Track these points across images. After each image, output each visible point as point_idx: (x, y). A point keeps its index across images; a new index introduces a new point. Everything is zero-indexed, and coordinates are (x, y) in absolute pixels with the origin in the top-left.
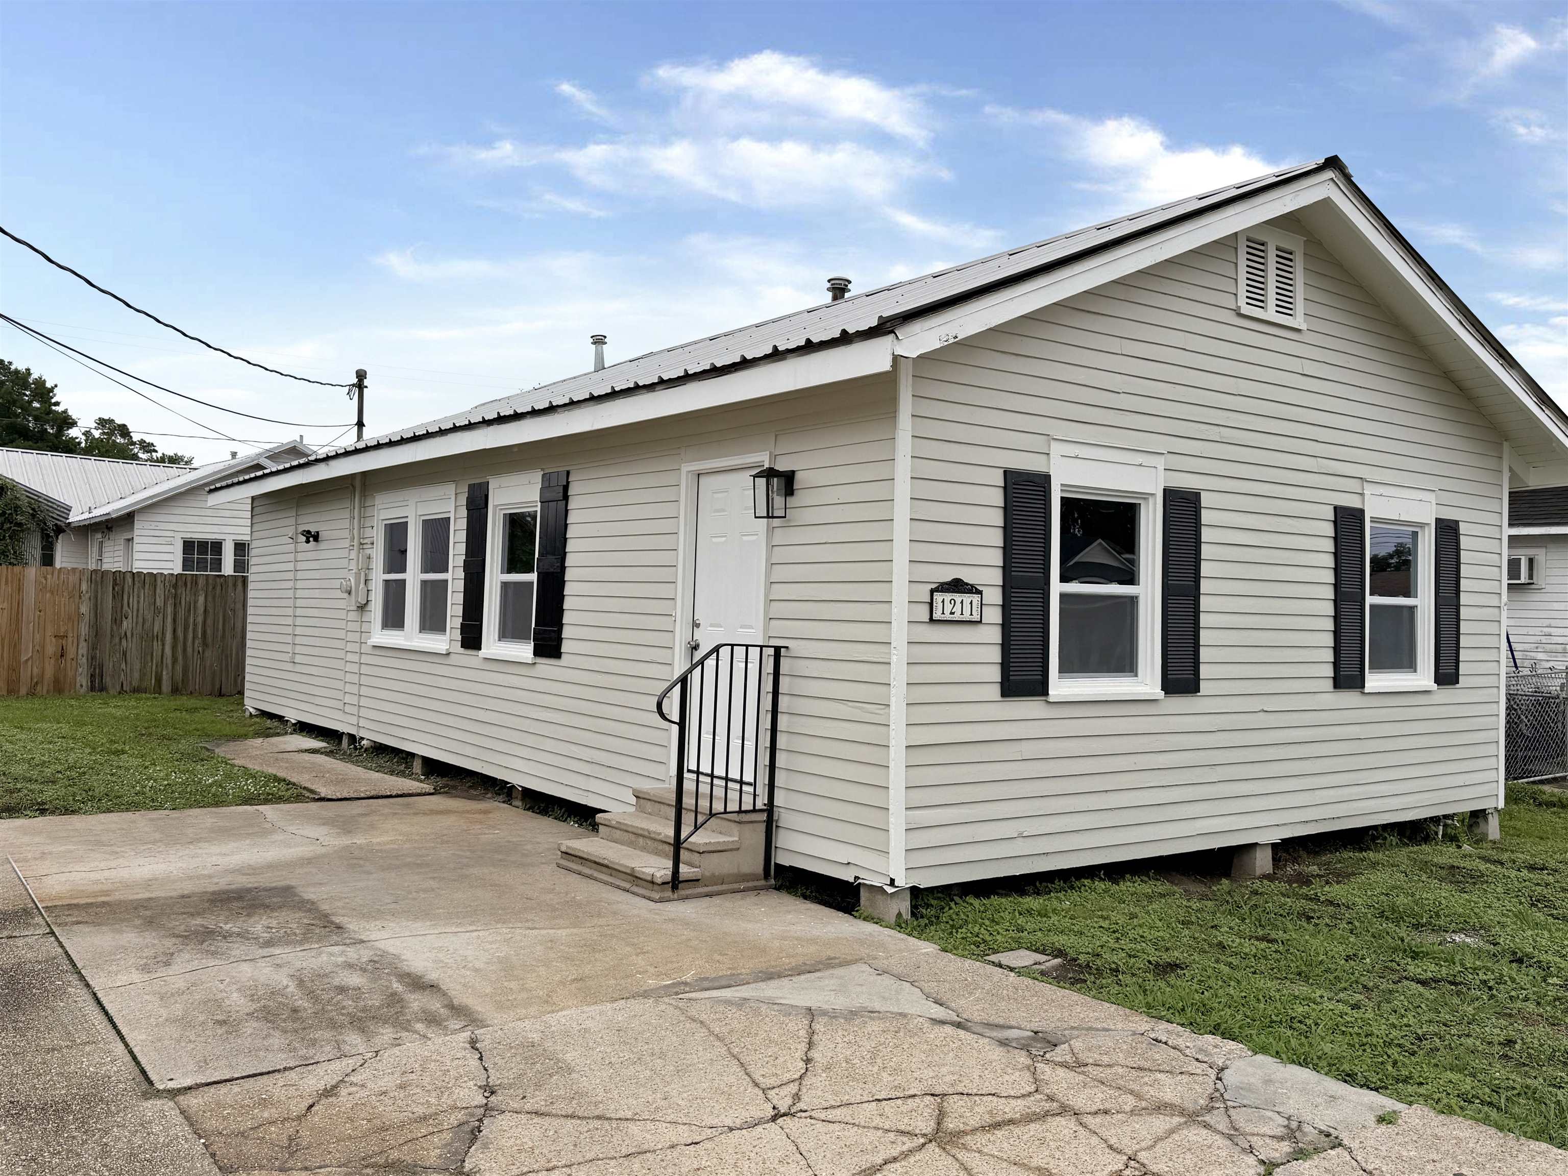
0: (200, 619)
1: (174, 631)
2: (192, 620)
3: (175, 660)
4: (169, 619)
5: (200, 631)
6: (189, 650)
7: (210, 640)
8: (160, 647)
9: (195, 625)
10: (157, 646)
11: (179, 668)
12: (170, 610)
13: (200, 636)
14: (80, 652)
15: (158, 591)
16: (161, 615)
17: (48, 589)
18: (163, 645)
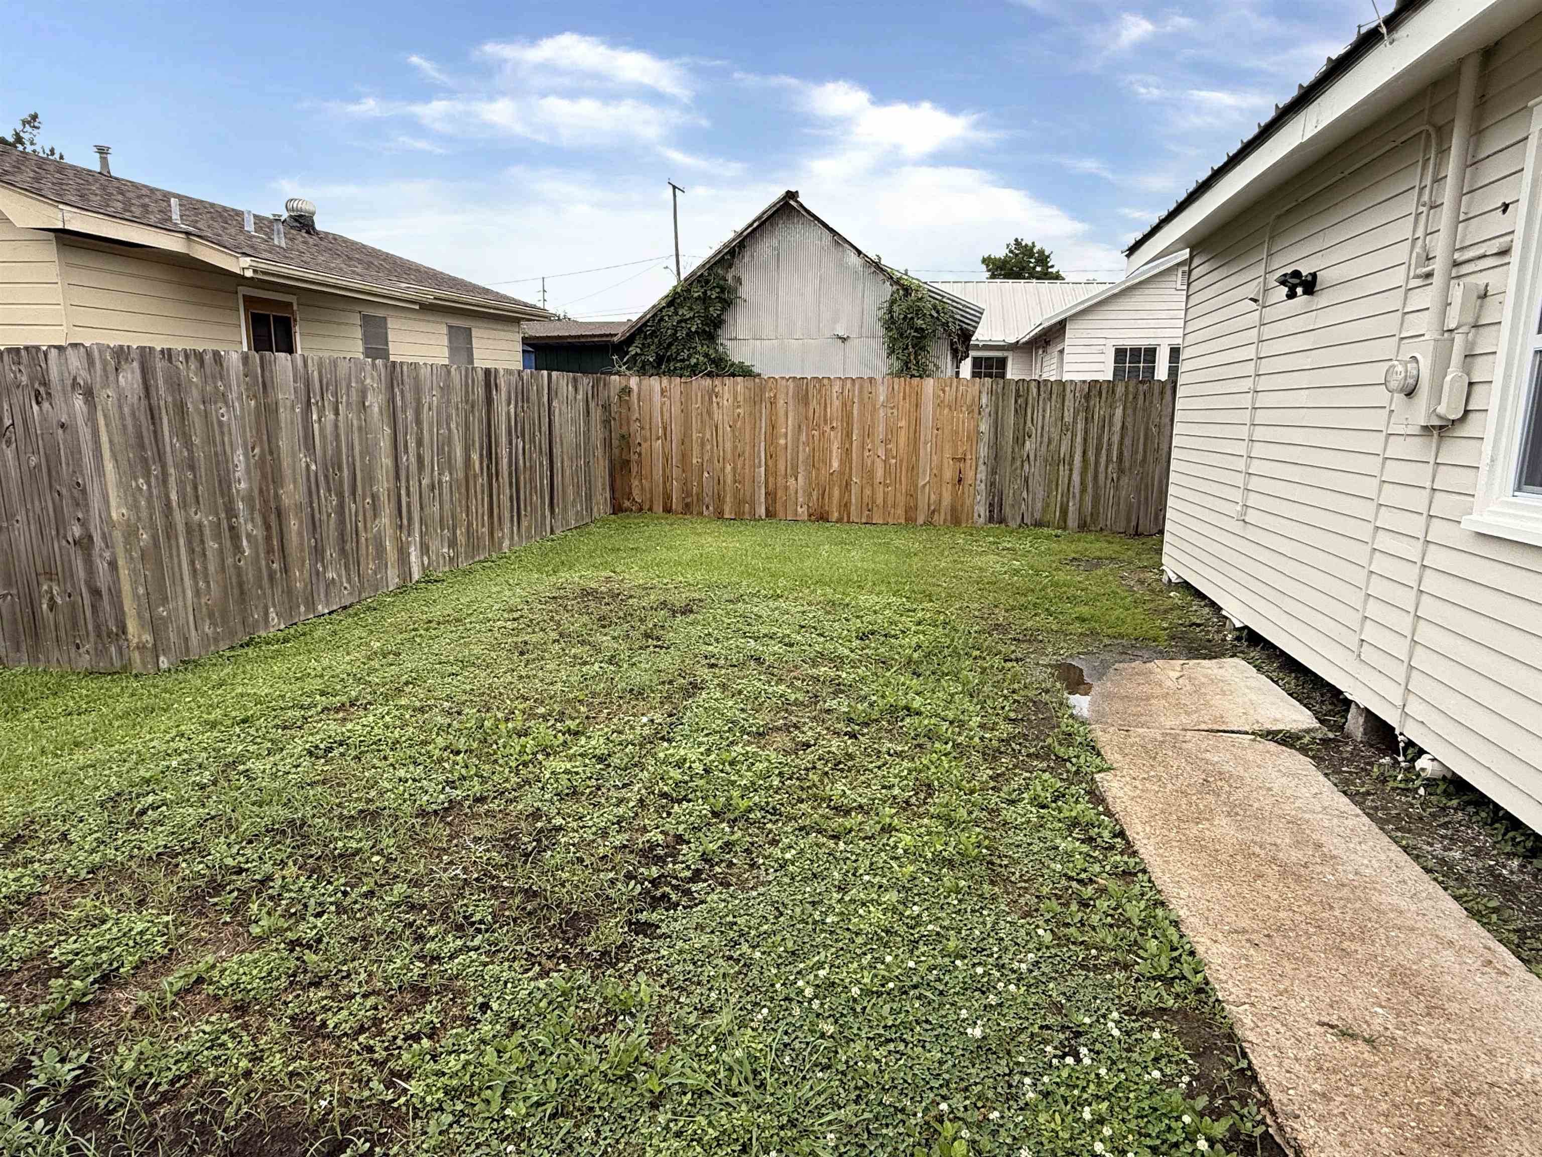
0: (1116, 439)
1: (1084, 453)
2: (1106, 439)
3: (1083, 490)
4: (1079, 439)
5: (1115, 453)
6: (1101, 477)
7: (1127, 464)
8: (1067, 472)
9: (1110, 445)
10: (1063, 471)
11: (1088, 498)
12: (1080, 426)
13: (1115, 459)
14: (979, 476)
15: (1067, 403)
16: (1069, 433)
17: (946, 402)
18: (1071, 470)
